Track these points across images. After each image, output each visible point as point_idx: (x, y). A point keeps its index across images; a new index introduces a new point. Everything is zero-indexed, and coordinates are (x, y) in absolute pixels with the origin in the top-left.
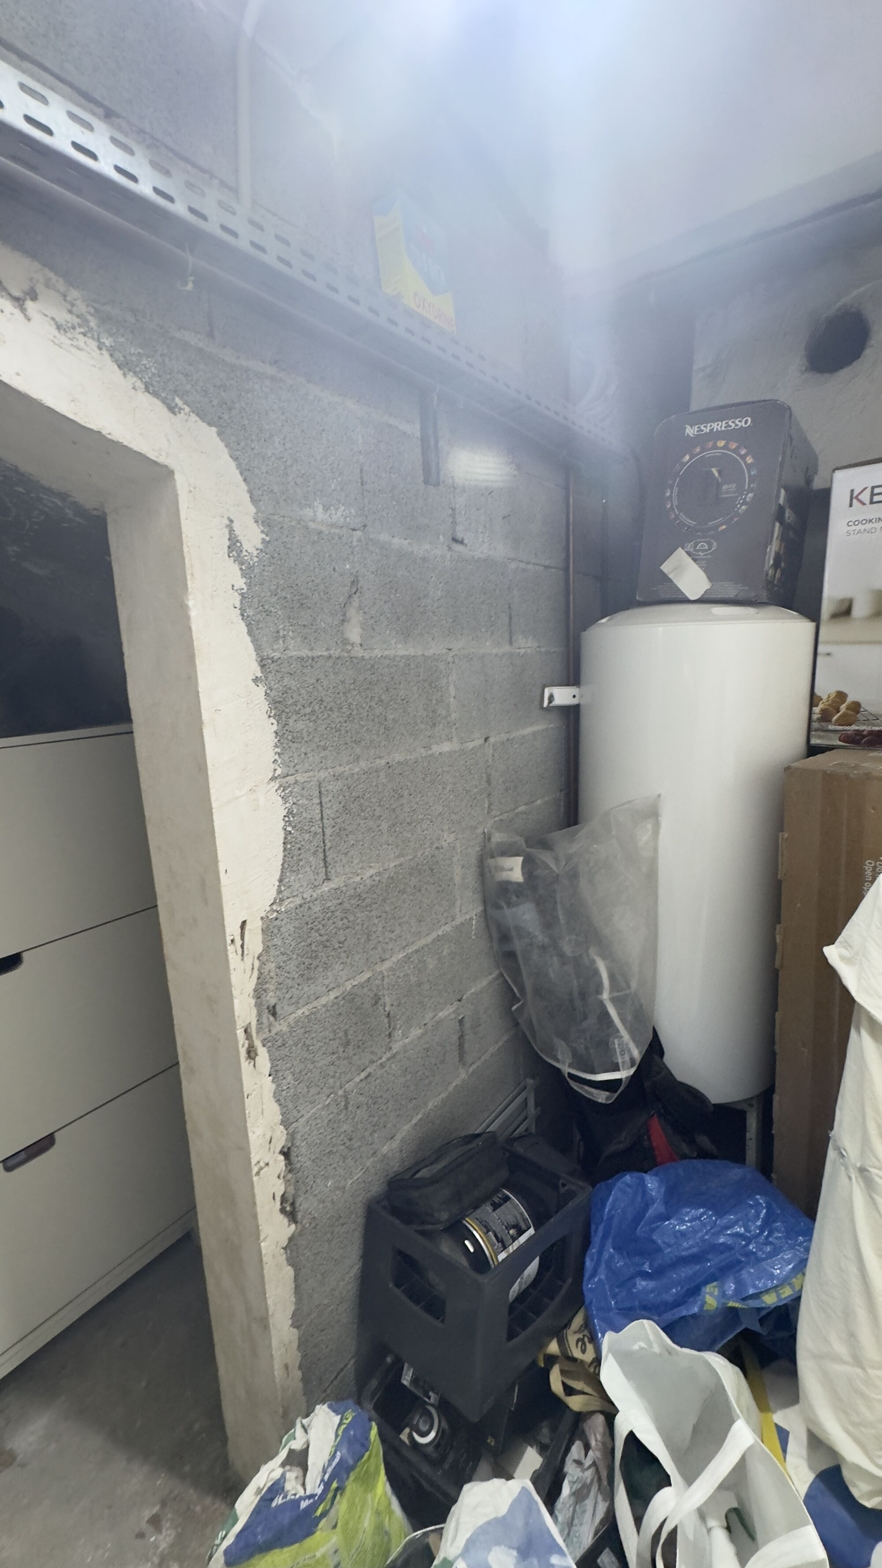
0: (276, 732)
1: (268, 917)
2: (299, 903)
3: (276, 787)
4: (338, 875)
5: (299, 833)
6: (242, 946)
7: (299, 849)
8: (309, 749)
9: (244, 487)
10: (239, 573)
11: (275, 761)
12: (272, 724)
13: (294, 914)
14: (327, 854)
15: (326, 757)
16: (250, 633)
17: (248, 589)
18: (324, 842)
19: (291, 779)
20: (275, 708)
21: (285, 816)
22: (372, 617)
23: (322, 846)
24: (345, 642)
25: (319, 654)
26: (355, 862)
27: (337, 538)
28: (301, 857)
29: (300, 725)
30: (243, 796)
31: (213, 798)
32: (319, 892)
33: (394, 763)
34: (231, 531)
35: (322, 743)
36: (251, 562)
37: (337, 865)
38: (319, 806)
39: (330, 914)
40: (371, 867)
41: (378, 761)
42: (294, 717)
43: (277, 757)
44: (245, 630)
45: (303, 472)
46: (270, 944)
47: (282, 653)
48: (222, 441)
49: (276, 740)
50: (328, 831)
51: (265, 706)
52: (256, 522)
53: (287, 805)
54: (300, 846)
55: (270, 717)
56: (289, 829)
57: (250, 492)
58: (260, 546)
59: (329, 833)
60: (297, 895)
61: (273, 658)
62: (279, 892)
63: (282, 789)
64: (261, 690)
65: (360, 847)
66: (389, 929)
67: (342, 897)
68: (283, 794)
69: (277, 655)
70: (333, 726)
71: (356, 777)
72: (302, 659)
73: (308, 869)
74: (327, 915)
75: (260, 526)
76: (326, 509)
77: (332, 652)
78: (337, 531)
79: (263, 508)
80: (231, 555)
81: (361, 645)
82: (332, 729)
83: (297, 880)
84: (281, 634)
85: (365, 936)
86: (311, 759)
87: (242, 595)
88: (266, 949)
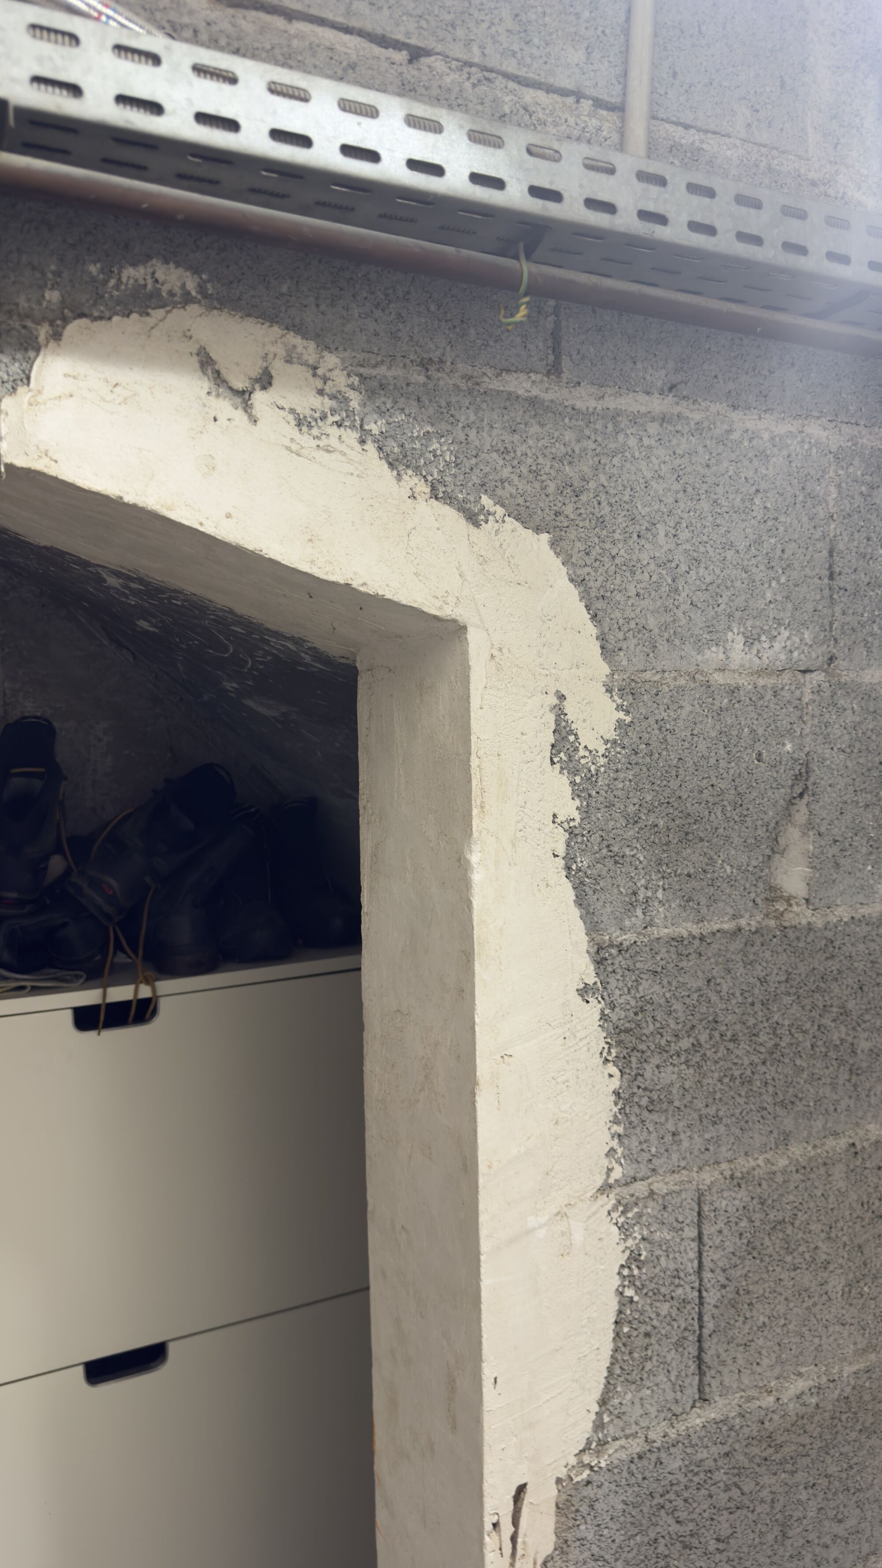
0: (617, 1093)
1: (572, 1479)
2: (638, 1450)
3: (609, 1207)
4: (725, 1391)
5: (649, 1301)
6: (514, 1539)
7: (647, 1335)
8: (681, 1124)
9: (592, 630)
10: (568, 790)
11: (611, 1152)
12: (611, 1076)
13: (625, 1474)
14: (706, 1345)
15: (717, 1140)
16: (580, 901)
17: (582, 819)
18: (700, 1318)
19: (641, 1189)
20: (619, 1043)
21: (622, 1266)
22: (836, 841)
23: (697, 1327)
24: (774, 894)
25: (717, 927)
26: (766, 1362)
27: (769, 696)
28: (649, 1352)
29: (668, 1075)
30: (541, 1226)
31: (483, 1232)
32: (681, 1427)
33: (866, 1144)
34: (560, 713)
35: (712, 1111)
36: (593, 768)
37: (725, 1371)
38: (694, 1245)
39: (702, 1475)
40: (800, 1374)
41: (830, 1142)
42: (656, 1060)
43: (615, 1143)
44: (571, 895)
45: (708, 579)
46: (569, 1536)
47: (639, 934)
48: (557, 554)
49: (616, 1109)
50: (712, 1297)
51: (597, 1039)
52: (609, 690)
53: (630, 1242)
54: (649, 1328)
55: (607, 1061)
56: (629, 1292)
57: (602, 638)
58: (612, 735)
59: (713, 1302)
60: (635, 1435)
61: (621, 944)
62: (599, 1425)
63: (621, 1209)
64: (594, 1009)
65: (778, 1330)
66: (831, 1514)
67: (730, 1441)
68: (621, 1220)
69: (628, 938)
70: (737, 1073)
71: (779, 1179)
72: (680, 940)
73: (662, 1378)
74: (696, 1479)
75: (616, 698)
76: (750, 641)
77: (743, 922)
78: (770, 681)
79: (625, 663)
80: (556, 760)
81: (807, 900)
82: (733, 1078)
83: (637, 1401)
84: (641, 896)
85: (777, 1530)
86: (685, 1144)
87: (571, 832)
88: (562, 1547)
